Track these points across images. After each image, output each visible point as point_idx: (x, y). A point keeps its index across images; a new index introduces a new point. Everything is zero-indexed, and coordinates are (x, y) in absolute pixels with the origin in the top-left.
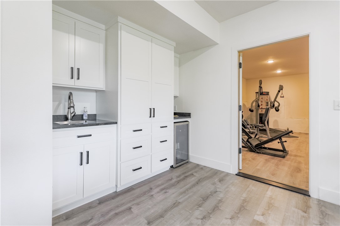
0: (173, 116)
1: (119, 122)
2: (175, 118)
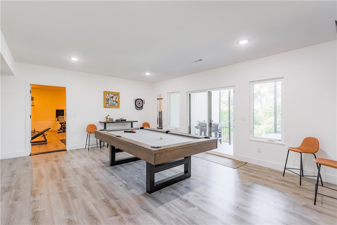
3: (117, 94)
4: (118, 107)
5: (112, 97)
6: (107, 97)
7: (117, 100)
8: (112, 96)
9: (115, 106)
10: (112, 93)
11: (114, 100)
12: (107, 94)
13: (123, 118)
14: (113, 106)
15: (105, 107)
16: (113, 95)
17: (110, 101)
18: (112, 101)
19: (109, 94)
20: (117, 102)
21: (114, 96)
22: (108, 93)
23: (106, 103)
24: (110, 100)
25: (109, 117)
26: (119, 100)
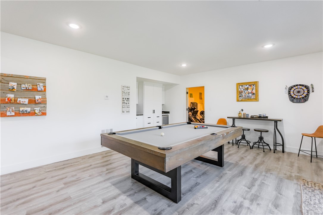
0: (162, 113)
1: (144, 115)
2: (162, 114)
3: (255, 84)
4: (256, 99)
5: (247, 89)
6: (240, 90)
7: (254, 91)
8: (246, 87)
9: (251, 99)
10: (246, 84)
11: (250, 92)
12: (240, 86)
13: (264, 115)
14: (249, 99)
15: (238, 101)
16: (248, 86)
17: (243, 94)
18: (247, 94)
19: (242, 86)
20: (254, 94)
21: (250, 87)
22: (242, 84)
23: (239, 97)
24: (243, 92)
25: (242, 113)
26: (257, 91)
